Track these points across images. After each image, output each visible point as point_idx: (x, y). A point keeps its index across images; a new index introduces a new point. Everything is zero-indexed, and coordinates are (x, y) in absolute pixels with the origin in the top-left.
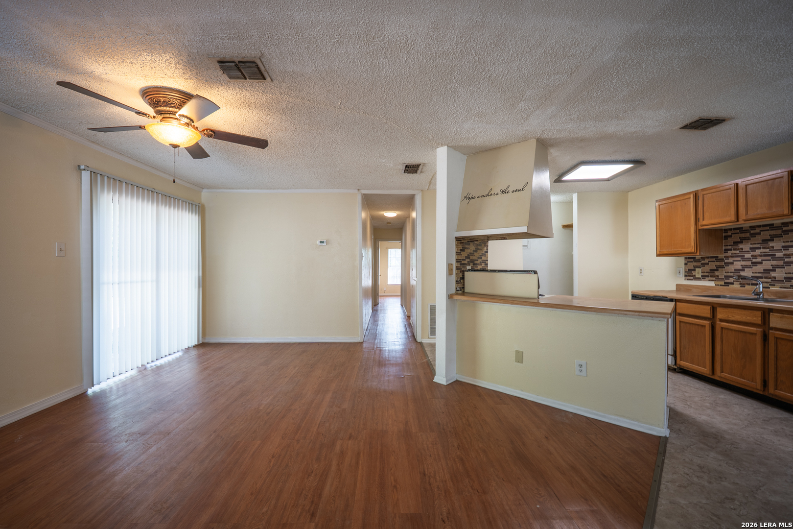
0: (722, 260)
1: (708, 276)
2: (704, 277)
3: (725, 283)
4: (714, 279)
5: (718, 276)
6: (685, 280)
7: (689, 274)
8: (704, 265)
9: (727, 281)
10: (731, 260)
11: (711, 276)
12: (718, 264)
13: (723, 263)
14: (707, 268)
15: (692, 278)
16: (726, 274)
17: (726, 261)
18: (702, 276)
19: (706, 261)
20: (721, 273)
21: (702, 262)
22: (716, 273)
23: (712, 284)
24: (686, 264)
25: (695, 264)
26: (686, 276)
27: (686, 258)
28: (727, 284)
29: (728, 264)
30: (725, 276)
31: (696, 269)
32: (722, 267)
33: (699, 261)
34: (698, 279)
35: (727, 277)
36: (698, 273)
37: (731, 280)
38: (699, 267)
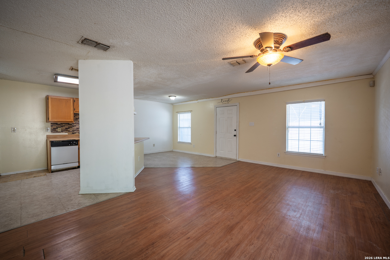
0: (71, 125)
1: (65, 131)
2: (62, 131)
3: (72, 133)
4: (68, 132)
5: (69, 131)
6: (51, 133)
7: (54, 130)
8: (62, 126)
9: (73, 132)
10: (75, 125)
11: (66, 131)
12: (69, 126)
13: (72, 126)
14: (64, 128)
15: (56, 132)
16: (73, 130)
17: (73, 125)
18: (61, 131)
19: (64, 125)
20: (71, 130)
21: (61, 125)
22: (69, 130)
23: (67, 134)
24: (51, 126)
25: (57, 126)
26: (51, 131)
27: (51, 123)
28: (73, 133)
29: (74, 126)
30: (72, 131)
31: (58, 128)
32: (71, 127)
33: (59, 125)
34: (59, 132)
35: (73, 131)
36: (59, 129)
37: (75, 132)
38: (60, 127)
